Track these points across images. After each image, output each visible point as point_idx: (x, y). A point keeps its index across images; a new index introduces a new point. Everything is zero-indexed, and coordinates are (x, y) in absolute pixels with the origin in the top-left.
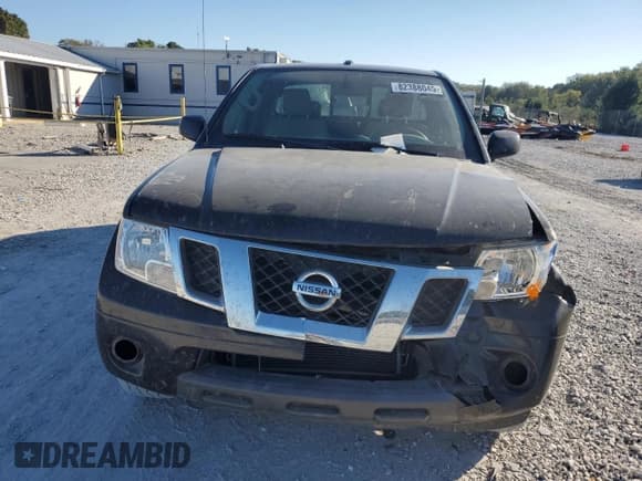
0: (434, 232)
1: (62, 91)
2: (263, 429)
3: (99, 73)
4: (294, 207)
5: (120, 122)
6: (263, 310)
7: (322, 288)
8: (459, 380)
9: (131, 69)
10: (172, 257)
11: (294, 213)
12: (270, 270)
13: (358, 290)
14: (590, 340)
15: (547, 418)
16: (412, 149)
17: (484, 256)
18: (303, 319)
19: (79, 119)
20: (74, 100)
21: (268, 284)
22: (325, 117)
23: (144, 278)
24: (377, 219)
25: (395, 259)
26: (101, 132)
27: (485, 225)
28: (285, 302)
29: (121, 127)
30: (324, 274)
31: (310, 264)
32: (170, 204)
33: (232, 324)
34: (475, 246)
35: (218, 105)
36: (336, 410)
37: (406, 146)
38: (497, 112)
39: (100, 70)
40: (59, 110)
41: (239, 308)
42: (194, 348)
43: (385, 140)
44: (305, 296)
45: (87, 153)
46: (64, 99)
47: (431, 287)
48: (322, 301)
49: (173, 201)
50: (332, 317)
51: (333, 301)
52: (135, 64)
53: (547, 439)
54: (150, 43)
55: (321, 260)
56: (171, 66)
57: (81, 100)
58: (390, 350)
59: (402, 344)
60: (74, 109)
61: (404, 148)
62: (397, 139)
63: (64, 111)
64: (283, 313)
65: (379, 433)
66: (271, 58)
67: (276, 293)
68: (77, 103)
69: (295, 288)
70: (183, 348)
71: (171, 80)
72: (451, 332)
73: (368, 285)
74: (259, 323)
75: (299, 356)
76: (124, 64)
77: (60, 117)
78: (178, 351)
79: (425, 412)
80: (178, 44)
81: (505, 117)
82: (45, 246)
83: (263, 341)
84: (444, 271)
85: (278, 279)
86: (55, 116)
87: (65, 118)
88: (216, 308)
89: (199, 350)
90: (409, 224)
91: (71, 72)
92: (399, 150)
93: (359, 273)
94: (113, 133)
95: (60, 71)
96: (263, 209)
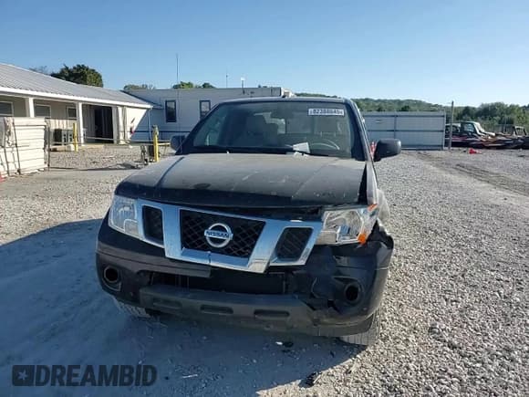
0: (290, 198)
1: (121, 123)
2: (205, 338)
3: (148, 109)
4: (209, 185)
5: (157, 144)
6: (187, 247)
7: (221, 233)
8: (312, 296)
9: (171, 105)
10: (138, 217)
11: (209, 188)
12: (192, 223)
13: (244, 235)
14: (467, 295)
15: (407, 340)
16: (314, 153)
17: (327, 215)
18: (209, 252)
19: (132, 143)
20: (129, 129)
21: (190, 232)
22: (281, 135)
23: (123, 231)
24: (257, 191)
25: (269, 216)
26: (143, 151)
27: (324, 194)
28: (200, 242)
29: (157, 147)
30: (223, 225)
31: (216, 219)
32: (140, 185)
33: (167, 255)
34: (321, 208)
35: (191, 130)
36: (230, 311)
37: (311, 150)
38: (468, 129)
39: (149, 106)
40: (118, 137)
41: (172, 247)
42: (148, 271)
43: (297, 147)
44: (211, 239)
45: (133, 168)
46: (122, 129)
47: (290, 233)
48: (221, 241)
49: (141, 183)
50: (227, 251)
51: (228, 241)
52: (174, 101)
53: (400, 351)
54: (190, 85)
55: (223, 217)
56: (201, 102)
57: (134, 129)
58: (262, 272)
59: (269, 269)
60: (129, 136)
61: (309, 152)
62: (305, 146)
63: (121, 138)
64: (198, 249)
65: (280, 343)
66: (276, 92)
67: (195, 237)
68: (131, 132)
69: (205, 234)
70: (141, 271)
71: (201, 112)
72: (301, 262)
73: (250, 232)
74: (182, 255)
75: (207, 275)
76: (166, 102)
77: (118, 142)
78: (138, 273)
79: (288, 314)
80: (211, 84)
81: (475, 132)
82: (90, 229)
83: (193, 267)
84: (297, 223)
85: (197, 228)
86: (115, 142)
87: (122, 142)
88: (160, 246)
89: (152, 272)
90: (275, 194)
91: (128, 109)
92: (303, 153)
93: (246, 224)
94: (152, 152)
95: (120, 109)
96: (191, 187)
